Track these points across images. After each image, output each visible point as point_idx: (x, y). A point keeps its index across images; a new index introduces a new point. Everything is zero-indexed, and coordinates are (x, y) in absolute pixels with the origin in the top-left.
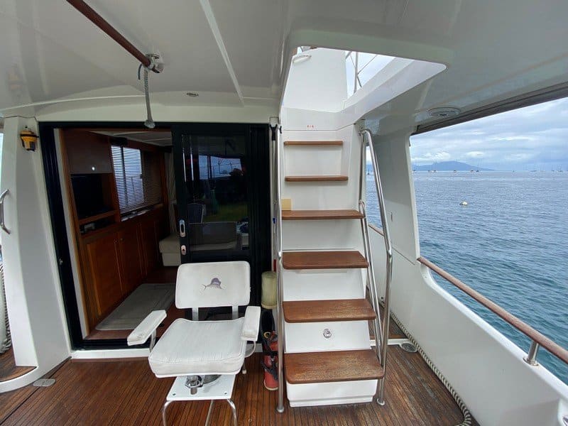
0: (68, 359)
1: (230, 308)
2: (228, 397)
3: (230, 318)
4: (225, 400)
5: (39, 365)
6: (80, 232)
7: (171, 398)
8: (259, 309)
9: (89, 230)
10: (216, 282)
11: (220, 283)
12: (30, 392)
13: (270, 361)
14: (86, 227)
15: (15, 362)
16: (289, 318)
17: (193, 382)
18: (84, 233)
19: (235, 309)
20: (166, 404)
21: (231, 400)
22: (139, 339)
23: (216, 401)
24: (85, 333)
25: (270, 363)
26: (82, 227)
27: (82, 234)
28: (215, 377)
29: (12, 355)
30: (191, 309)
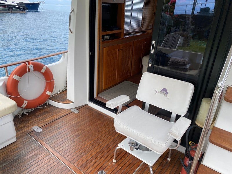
0: (86, 105)
1: (171, 113)
2: (151, 165)
3: (169, 120)
4: (148, 166)
5: (75, 102)
6: (101, 40)
7: (120, 146)
8: (190, 122)
9: (107, 39)
10: (164, 91)
11: (167, 93)
12: (69, 113)
13: (188, 162)
14: (106, 37)
15: (66, 97)
16: (213, 140)
17: (132, 143)
18: (104, 41)
19: (174, 115)
20: (118, 148)
21: (152, 167)
22: (111, 105)
23: (145, 164)
24: (95, 96)
25: (187, 164)
26: (103, 37)
27: (102, 41)
28: (148, 150)
29: (66, 94)
30: (145, 103)
